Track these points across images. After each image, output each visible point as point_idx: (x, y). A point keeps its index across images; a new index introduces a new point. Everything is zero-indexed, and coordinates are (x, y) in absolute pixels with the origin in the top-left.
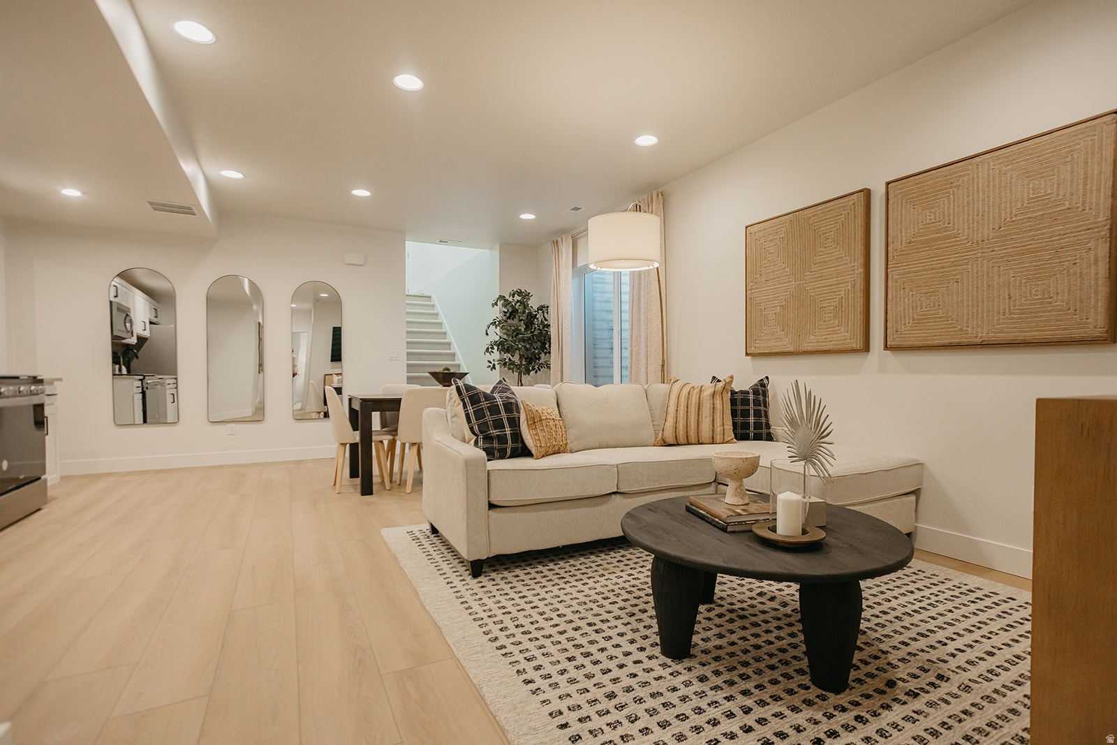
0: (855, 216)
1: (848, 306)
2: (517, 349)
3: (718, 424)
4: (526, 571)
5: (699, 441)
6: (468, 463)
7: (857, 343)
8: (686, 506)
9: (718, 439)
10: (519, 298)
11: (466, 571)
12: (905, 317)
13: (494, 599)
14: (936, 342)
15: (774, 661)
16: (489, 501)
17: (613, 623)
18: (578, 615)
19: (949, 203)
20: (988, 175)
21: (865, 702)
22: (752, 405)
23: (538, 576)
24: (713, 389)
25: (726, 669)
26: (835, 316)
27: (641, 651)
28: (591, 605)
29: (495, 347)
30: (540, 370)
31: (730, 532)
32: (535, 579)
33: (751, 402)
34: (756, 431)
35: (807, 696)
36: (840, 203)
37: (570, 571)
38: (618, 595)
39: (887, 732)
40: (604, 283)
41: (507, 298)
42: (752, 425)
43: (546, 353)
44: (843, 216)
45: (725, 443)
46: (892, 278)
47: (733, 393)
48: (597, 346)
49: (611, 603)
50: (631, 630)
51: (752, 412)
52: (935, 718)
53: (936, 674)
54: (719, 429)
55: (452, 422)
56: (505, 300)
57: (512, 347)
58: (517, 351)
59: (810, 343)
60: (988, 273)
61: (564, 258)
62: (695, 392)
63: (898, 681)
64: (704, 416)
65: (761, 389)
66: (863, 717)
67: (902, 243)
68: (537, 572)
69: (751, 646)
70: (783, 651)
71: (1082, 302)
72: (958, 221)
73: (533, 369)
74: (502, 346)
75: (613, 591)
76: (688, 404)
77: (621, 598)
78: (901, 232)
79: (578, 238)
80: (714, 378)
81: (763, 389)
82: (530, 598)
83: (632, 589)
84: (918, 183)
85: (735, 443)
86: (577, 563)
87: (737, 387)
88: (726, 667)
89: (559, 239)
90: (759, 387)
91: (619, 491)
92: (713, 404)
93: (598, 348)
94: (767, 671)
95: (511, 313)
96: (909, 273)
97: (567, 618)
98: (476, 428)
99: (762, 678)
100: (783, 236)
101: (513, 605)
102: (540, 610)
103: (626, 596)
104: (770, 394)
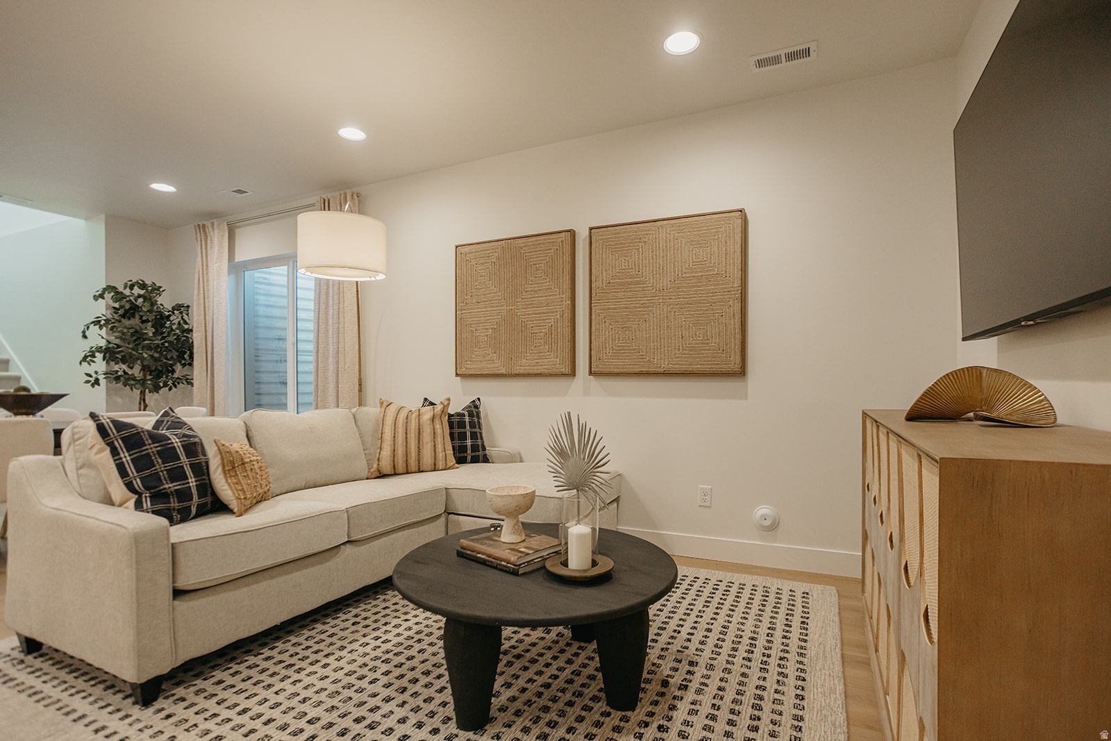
0: (563, 253)
1: (558, 334)
2: (138, 359)
3: (440, 450)
4: (231, 671)
5: (419, 469)
6: (138, 540)
7: (565, 369)
8: (457, 551)
9: (441, 464)
10: (142, 292)
11: (124, 699)
12: (606, 348)
13: (197, 731)
14: (631, 370)
15: (568, 696)
16: (174, 587)
17: (386, 708)
18: (335, 713)
19: (638, 255)
20: (666, 237)
21: (657, 710)
22: (468, 427)
23: (252, 672)
24: (432, 413)
25: (531, 722)
26: (545, 343)
27: (435, 733)
28: (346, 693)
29: (97, 354)
30: (176, 387)
31: (524, 574)
32: (250, 678)
33: (467, 424)
34: (473, 454)
35: (613, 722)
36: (550, 239)
37: (297, 654)
38: (374, 669)
39: (685, 732)
40: (270, 284)
41: (121, 289)
42: (469, 447)
43: (184, 365)
44: (552, 251)
45: (449, 469)
46: (595, 312)
47: (450, 416)
48: (260, 358)
49: (371, 683)
50: (412, 710)
51: (468, 434)
52: (706, 703)
53: (687, 662)
54: (441, 455)
55: (78, 476)
56: (117, 293)
57: (131, 355)
58: (139, 362)
59: (524, 365)
60: (667, 317)
61: (216, 248)
62: (414, 416)
63: (669, 679)
64: (425, 442)
65: (474, 409)
66: (663, 725)
67: (603, 283)
68: (249, 667)
69: (541, 686)
70: (570, 682)
71: (727, 345)
72: (646, 271)
73: (165, 385)
74: (110, 353)
75: (365, 665)
76: (406, 430)
77: (380, 672)
78: (602, 273)
79: (237, 227)
80: (426, 399)
81: (477, 410)
82: (257, 709)
83: (387, 656)
84: (615, 234)
85: (458, 468)
86: (301, 639)
87: (452, 410)
88: (531, 720)
89: (208, 224)
90: (473, 409)
91: (350, 539)
92: (434, 429)
93: (262, 361)
94: (568, 710)
95: (126, 312)
96: (609, 309)
97: (323, 722)
98: (138, 483)
99: (568, 719)
100: (494, 260)
101: (233, 729)
102: (279, 723)
103: (384, 667)
104: (482, 415)
